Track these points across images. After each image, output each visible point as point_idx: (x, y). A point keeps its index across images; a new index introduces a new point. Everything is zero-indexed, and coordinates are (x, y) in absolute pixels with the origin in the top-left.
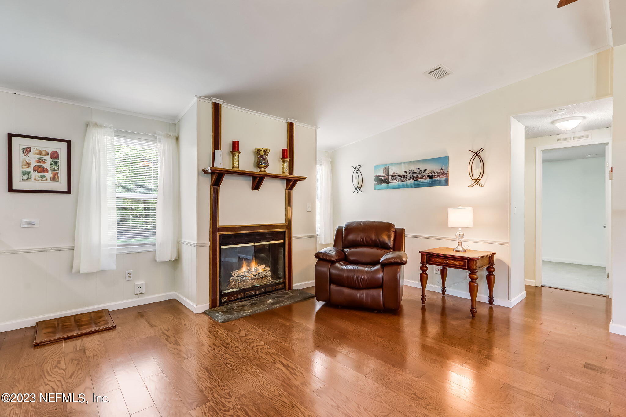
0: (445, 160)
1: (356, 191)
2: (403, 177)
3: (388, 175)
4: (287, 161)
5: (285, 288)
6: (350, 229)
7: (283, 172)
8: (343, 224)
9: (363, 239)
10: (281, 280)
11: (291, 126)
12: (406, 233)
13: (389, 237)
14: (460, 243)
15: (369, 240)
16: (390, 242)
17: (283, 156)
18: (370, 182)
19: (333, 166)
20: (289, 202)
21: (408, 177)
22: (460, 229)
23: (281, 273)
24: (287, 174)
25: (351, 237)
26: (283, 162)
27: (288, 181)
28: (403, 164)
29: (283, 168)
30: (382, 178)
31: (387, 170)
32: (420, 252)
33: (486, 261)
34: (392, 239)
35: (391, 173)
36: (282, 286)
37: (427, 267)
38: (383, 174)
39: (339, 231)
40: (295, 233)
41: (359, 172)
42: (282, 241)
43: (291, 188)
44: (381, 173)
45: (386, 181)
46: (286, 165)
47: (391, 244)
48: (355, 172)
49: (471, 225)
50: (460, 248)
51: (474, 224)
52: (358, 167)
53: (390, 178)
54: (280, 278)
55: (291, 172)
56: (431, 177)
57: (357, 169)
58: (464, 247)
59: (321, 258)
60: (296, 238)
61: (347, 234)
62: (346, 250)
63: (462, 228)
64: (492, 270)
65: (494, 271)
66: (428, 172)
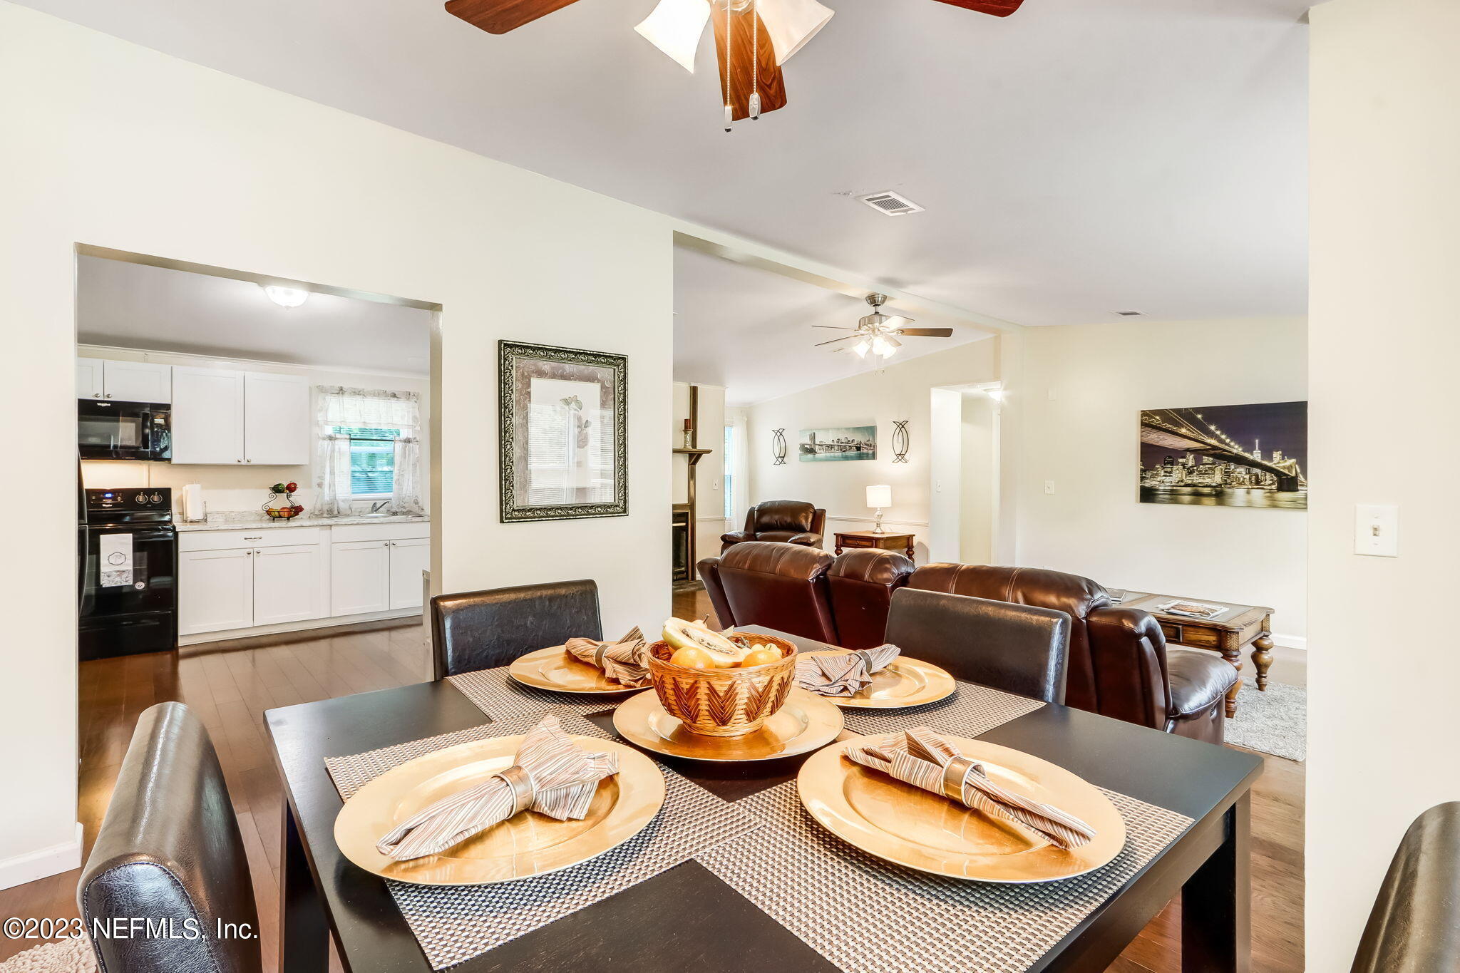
0: (871, 430)
1: (778, 463)
2: (831, 447)
3: (814, 443)
4: (690, 432)
5: (687, 578)
6: (763, 510)
7: (685, 446)
8: (756, 505)
9: (777, 522)
10: (683, 569)
11: (694, 391)
12: (827, 515)
13: (807, 519)
14: (878, 525)
15: (783, 523)
16: (807, 524)
17: (686, 427)
18: (795, 453)
19: (749, 426)
20: (692, 475)
21: (836, 448)
22: (879, 509)
23: (683, 561)
24: (690, 448)
25: (765, 519)
26: (686, 433)
27: (691, 455)
28: (830, 431)
29: (685, 441)
30: (808, 447)
31: (813, 437)
32: (835, 534)
33: (905, 542)
34: (810, 520)
35: (817, 442)
36: (684, 575)
37: (841, 550)
38: (809, 442)
39: (751, 513)
40: (699, 515)
41: (781, 438)
42: (684, 524)
43: (695, 463)
44: (807, 441)
45: (812, 451)
46: (689, 438)
47: (808, 527)
48: (777, 437)
49: (890, 506)
50: (878, 530)
51: (892, 504)
52: (781, 431)
53: (817, 446)
54: (682, 567)
55: (694, 446)
56: (858, 449)
57: (780, 433)
58: (882, 529)
59: (728, 541)
60: (702, 521)
61: (760, 516)
62: (758, 533)
63: (880, 508)
64: (911, 553)
65: (913, 553)
66: (855, 443)
